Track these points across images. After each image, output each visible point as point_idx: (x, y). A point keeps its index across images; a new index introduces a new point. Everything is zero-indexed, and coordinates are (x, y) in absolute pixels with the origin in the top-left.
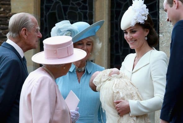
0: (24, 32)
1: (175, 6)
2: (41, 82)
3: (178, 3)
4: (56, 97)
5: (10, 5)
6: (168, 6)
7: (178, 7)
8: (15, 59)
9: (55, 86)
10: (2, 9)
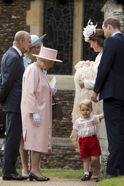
0: (21, 41)
1: (108, 28)
2: (30, 70)
3: (110, 26)
4: (39, 79)
5: (25, 20)
6: (105, 28)
7: (110, 28)
8: (16, 56)
9: (38, 73)
10: (21, 23)
